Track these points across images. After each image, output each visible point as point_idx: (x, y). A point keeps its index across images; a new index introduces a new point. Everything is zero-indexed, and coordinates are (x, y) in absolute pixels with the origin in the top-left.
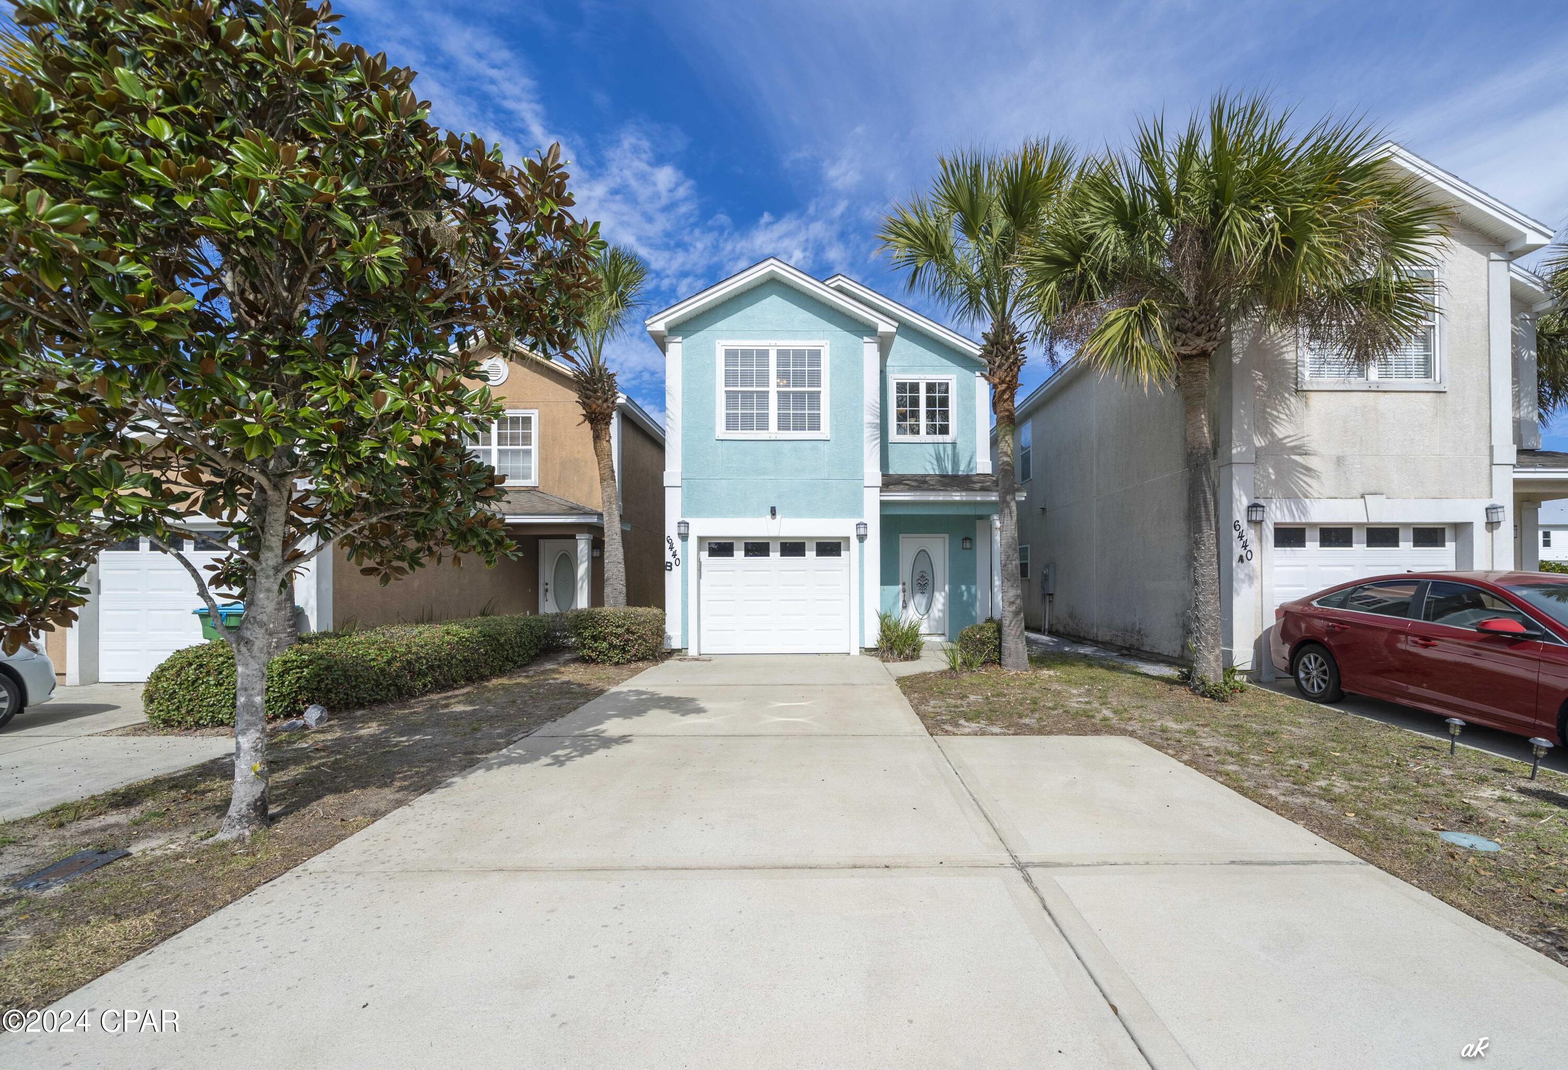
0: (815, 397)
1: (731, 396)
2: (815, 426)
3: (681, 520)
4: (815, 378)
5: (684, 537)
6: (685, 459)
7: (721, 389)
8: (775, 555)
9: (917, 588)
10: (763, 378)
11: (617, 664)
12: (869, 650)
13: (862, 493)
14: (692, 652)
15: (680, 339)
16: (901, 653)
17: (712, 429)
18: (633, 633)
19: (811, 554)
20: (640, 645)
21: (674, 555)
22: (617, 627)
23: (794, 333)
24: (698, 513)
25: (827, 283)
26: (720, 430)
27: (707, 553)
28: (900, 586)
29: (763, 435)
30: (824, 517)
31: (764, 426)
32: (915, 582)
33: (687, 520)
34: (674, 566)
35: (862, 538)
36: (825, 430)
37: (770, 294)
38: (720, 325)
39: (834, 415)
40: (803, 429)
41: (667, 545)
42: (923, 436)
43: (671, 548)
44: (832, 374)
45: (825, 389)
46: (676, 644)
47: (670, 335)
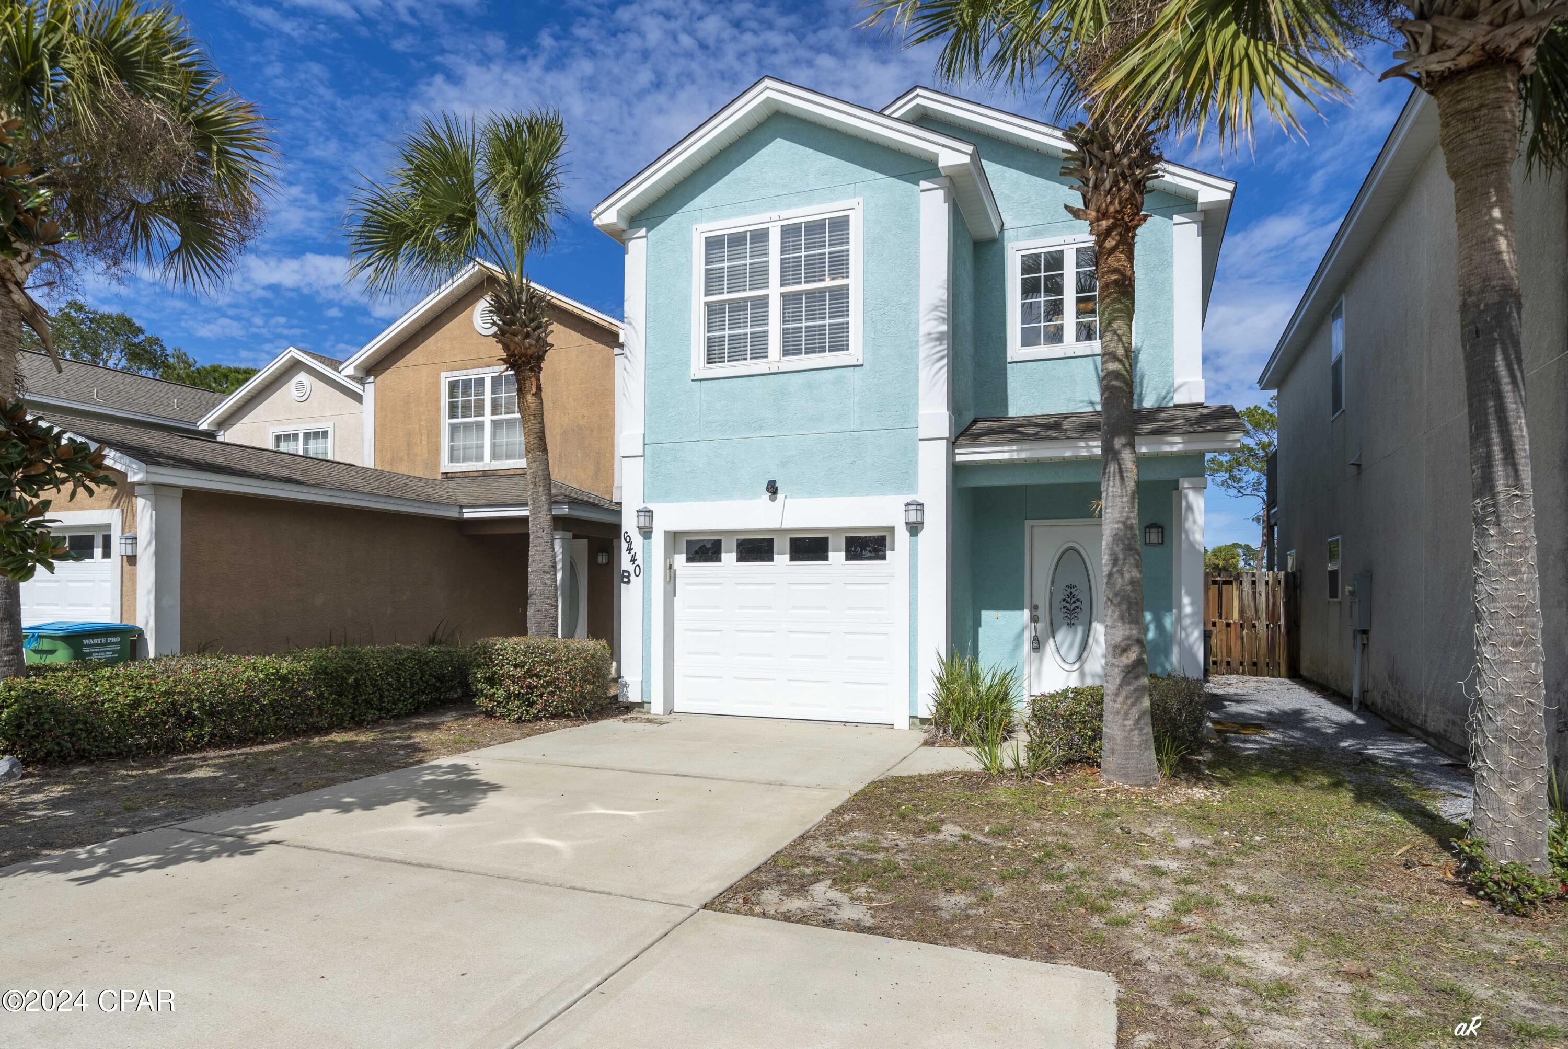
0: (841, 296)
1: (713, 310)
2: (840, 345)
3: (642, 506)
4: (840, 265)
5: (646, 532)
6: (649, 410)
7: (698, 301)
8: (782, 559)
9: (1059, 615)
10: (760, 275)
11: (519, 720)
12: (923, 721)
13: (915, 451)
14: (657, 708)
15: (643, 232)
16: (957, 732)
17: (687, 364)
18: (538, 677)
19: (837, 557)
20: (552, 694)
21: (633, 560)
22: (516, 666)
23: (808, 195)
24: (667, 495)
25: (887, 112)
26: (698, 365)
27: (684, 556)
28: (1026, 613)
29: (759, 366)
30: (852, 494)
31: (760, 352)
32: (1057, 604)
33: (650, 506)
34: (633, 577)
35: (914, 528)
36: (856, 351)
37: (773, 138)
38: (700, 201)
39: (869, 323)
40: (822, 350)
41: (624, 545)
42: (1070, 343)
43: (629, 550)
44: (867, 253)
45: (855, 281)
46: (634, 696)
47: (631, 227)
